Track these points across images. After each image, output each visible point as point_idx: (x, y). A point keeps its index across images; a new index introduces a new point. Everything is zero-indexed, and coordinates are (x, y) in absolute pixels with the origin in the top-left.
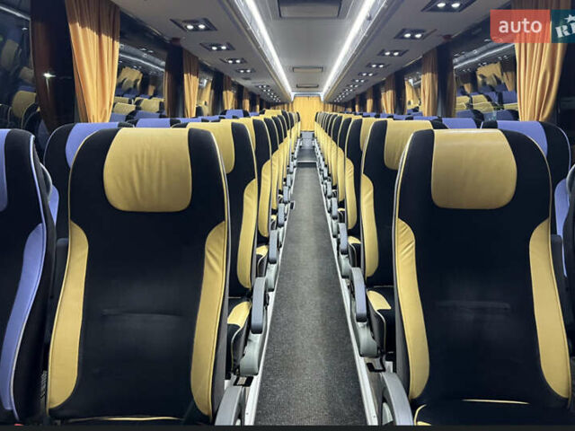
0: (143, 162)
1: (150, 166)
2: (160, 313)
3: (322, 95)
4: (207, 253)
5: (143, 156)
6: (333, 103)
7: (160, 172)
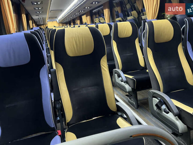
0: (76, 39)
1: (79, 41)
2: (90, 86)
3: (58, 20)
4: (101, 65)
5: (76, 37)
6: (62, 23)
7: (83, 42)
